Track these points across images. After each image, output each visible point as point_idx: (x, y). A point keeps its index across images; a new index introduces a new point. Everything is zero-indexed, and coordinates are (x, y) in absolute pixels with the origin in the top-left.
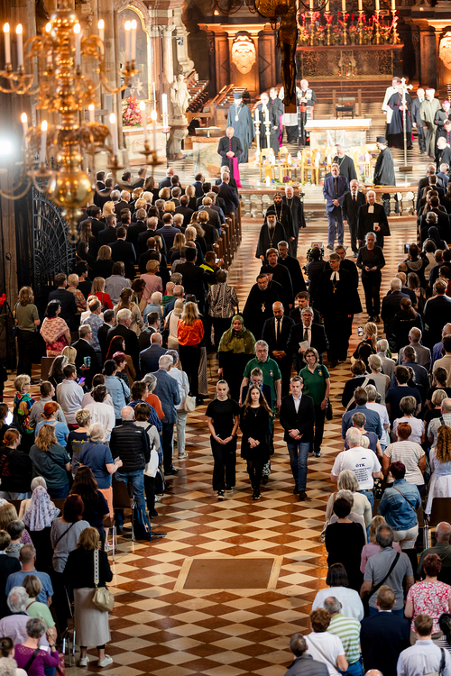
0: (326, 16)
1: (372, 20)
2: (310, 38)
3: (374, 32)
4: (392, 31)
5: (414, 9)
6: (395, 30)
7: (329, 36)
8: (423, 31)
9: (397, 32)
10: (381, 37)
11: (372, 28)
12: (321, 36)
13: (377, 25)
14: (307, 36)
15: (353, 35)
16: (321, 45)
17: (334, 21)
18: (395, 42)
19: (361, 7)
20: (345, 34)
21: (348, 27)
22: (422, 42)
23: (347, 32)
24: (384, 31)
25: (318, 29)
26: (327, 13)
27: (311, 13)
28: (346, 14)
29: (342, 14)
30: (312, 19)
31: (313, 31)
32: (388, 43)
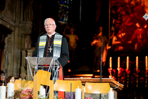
0: (127, 71)
7: (128, 82)
15: (142, 82)
17: (131, 74)
20: (137, 81)
21: (139, 77)
25: (122, 78)
26: (127, 69)
27: (119, 69)
28: (138, 70)
29: (136, 70)
30: (119, 73)
31: (119, 79)
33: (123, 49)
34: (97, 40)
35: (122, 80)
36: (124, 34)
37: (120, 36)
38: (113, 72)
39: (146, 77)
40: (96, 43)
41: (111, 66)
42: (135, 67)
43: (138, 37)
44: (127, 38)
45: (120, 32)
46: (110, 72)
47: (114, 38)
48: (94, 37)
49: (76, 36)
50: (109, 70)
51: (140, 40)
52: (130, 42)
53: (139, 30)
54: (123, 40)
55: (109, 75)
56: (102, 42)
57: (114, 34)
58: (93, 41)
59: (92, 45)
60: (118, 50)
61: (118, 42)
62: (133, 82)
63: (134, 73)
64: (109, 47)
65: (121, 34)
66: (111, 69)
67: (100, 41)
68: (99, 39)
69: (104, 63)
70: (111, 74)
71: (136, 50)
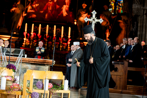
0: (39, 36)
1: (59, 40)
2: (30, 44)
3: (59, 45)
4: (67, 46)
6: (69, 45)
10: (62, 48)
11: (59, 43)
12: (35, 44)
13: (61, 42)
14: (28, 44)
15: (50, 45)
18: (68, 50)
21: (48, 42)
23: (47, 44)
24: (64, 45)
25: (34, 41)
26: (39, 34)
27: (32, 34)
28: (48, 35)
29: (46, 35)
30: (32, 37)
31: (32, 41)
32: (65, 51)
33: (36, 17)
34: (15, 8)
35: (34, 43)
36: (38, 5)
37: (34, 6)
38: (28, 35)
39: (53, 42)
40: (15, 10)
41: (26, 30)
42: (45, 33)
43: (49, 9)
44: (40, 8)
45: (34, 2)
46: (25, 35)
47: (30, 7)
48: (14, 5)
50: (24, 33)
51: (50, 11)
52: (42, 12)
53: (50, 2)
54: (36, 10)
55: (24, 37)
56: (19, 9)
57: (30, 4)
58: (12, 8)
59: (11, 11)
60: (32, 17)
61: (33, 11)
63: (44, 38)
64: (24, 15)
65: (35, 4)
66: (26, 33)
67: (18, 9)
68: (18, 7)
69: (20, 27)
70: (25, 37)
71: (46, 19)
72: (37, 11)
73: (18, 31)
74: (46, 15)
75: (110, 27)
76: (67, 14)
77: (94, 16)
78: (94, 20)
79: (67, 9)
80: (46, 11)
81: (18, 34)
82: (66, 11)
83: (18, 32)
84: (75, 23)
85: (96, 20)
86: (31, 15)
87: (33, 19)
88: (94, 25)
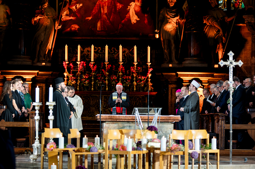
0: (92, 66)
1: (130, 72)
2: (76, 84)
3: (132, 81)
4: (147, 81)
5: (164, 65)
6: (150, 80)
8: (171, 84)
9: (151, 81)
10: (137, 86)
11: (130, 77)
12: (87, 82)
13: (135, 75)
14: (74, 82)
16: (86, 90)
17: (98, 71)
18: (150, 89)
19: (121, 60)
21: (109, 76)
22: (170, 93)
23: (108, 80)
24: (141, 80)
25: (84, 77)
26: (92, 63)
27: (78, 63)
28: (108, 64)
29: (105, 65)
31: (79, 78)
32: (144, 91)
33: (78, 29)
34: (41, 16)
35: (84, 80)
36: (81, 5)
38: (70, 67)
39: (119, 75)
40: (39, 19)
41: (66, 58)
42: (104, 61)
44: (86, 10)
46: (66, 67)
47: (65, 12)
48: (37, 11)
49: (7, 7)
50: (64, 63)
52: (90, 18)
54: (79, 15)
55: (65, 72)
58: (35, 17)
59: (33, 22)
60: (71, 29)
61: (71, 18)
62: (101, 82)
63: (103, 70)
64: (58, 27)
65: (75, 4)
66: (67, 63)
68: (45, 14)
69: (52, 51)
71: (99, 31)
72: (79, 17)
73: (48, 60)
74: (99, 24)
75: (224, 38)
76: (138, 19)
77: (231, 58)
78: (231, 63)
79: (137, 9)
80: (98, 17)
81: (49, 65)
82: (137, 13)
83: (49, 62)
84: (157, 36)
85: (235, 64)
86: (70, 26)
87: (74, 33)
88: (232, 69)
